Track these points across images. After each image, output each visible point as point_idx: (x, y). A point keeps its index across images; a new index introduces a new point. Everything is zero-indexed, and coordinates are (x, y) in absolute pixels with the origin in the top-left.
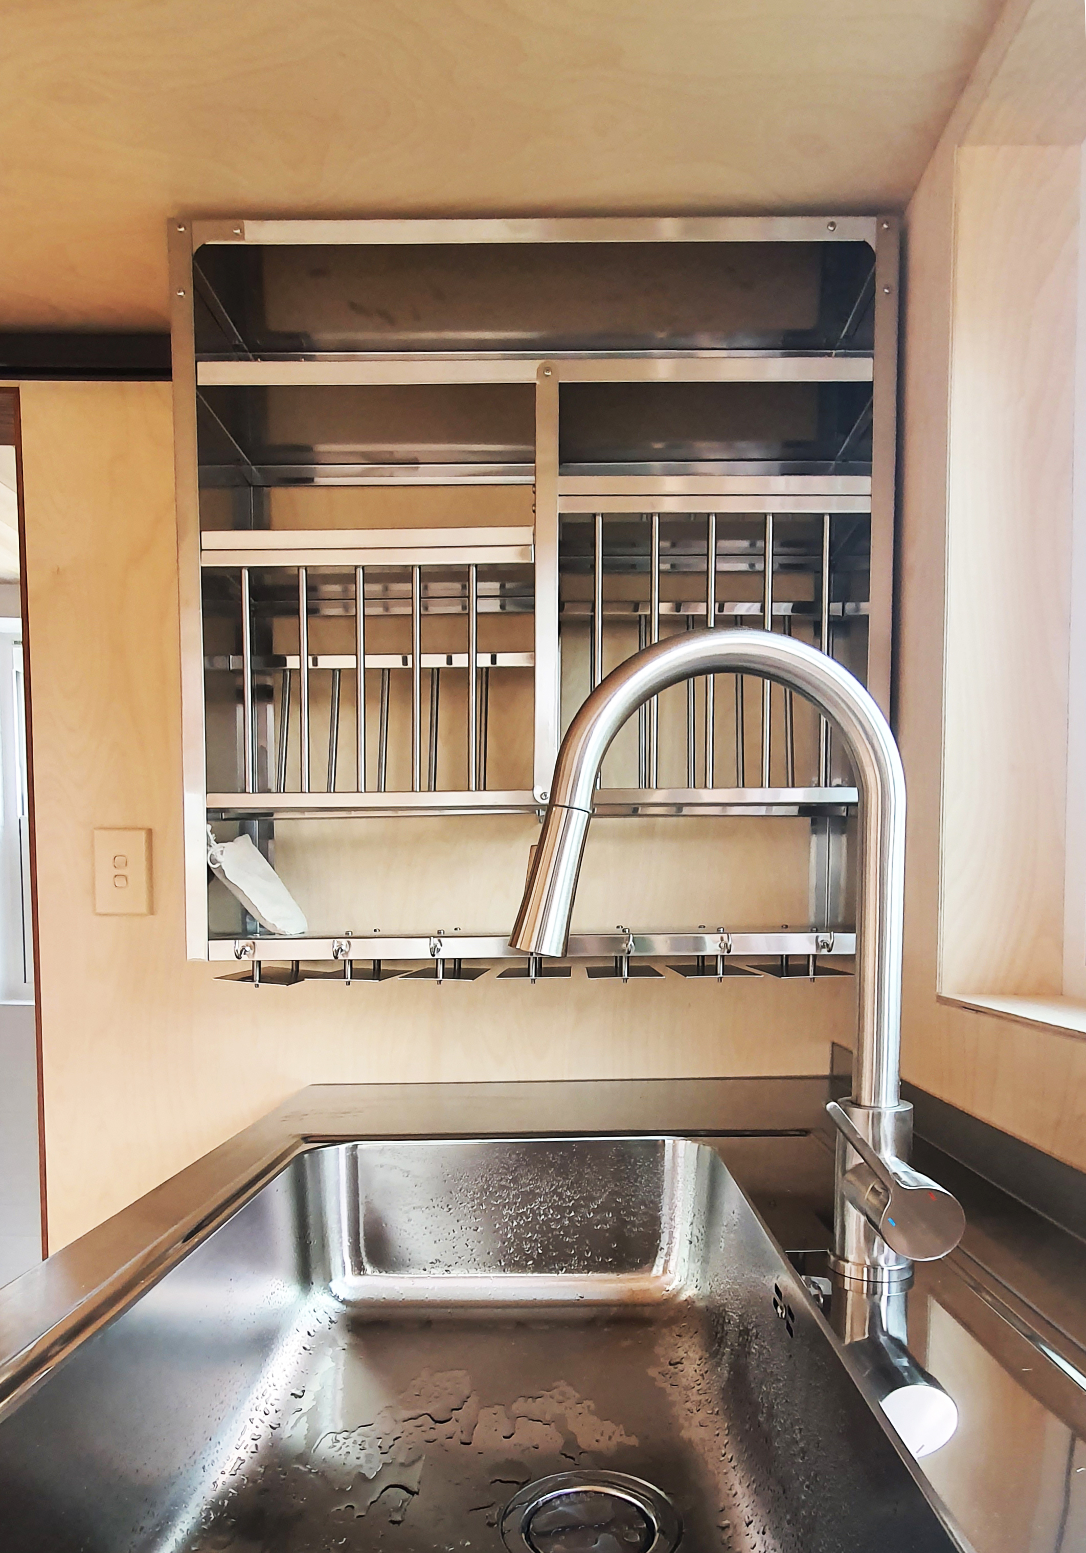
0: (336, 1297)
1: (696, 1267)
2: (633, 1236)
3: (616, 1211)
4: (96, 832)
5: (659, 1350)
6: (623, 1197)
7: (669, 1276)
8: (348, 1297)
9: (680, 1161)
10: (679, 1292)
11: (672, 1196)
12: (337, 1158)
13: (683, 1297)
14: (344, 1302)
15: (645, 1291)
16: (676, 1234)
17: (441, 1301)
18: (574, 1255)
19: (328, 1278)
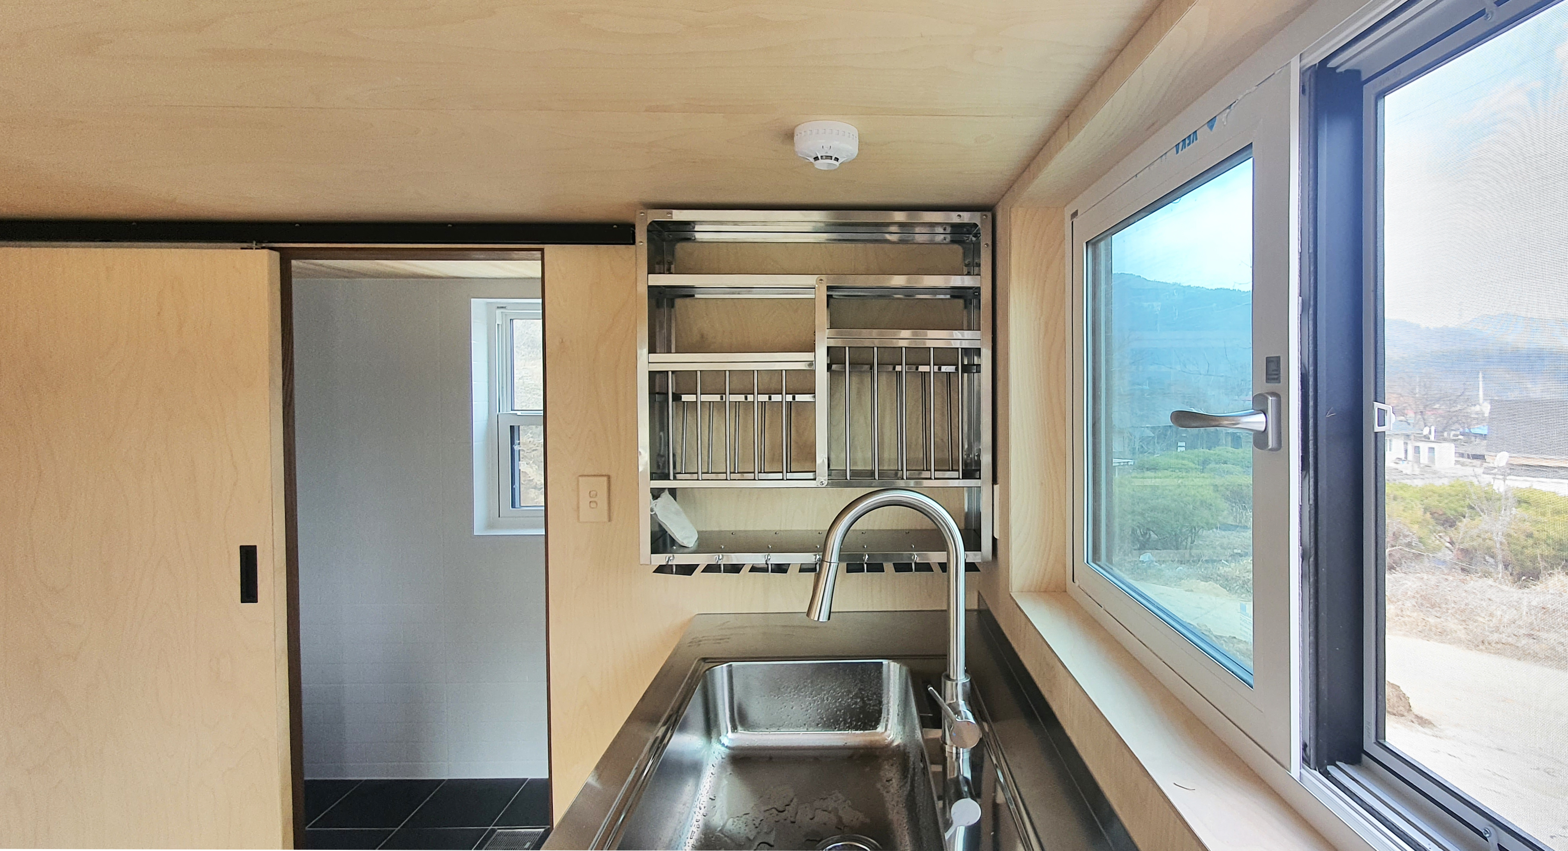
0: (723, 745)
1: (900, 728)
2: (871, 711)
3: (862, 699)
4: (580, 478)
5: (882, 773)
6: (865, 691)
7: (888, 732)
8: (729, 745)
9: (892, 673)
10: (893, 741)
11: (889, 691)
12: (722, 671)
13: (895, 744)
14: (727, 747)
15: (877, 741)
16: (891, 710)
17: (777, 747)
18: (842, 721)
19: (719, 735)
